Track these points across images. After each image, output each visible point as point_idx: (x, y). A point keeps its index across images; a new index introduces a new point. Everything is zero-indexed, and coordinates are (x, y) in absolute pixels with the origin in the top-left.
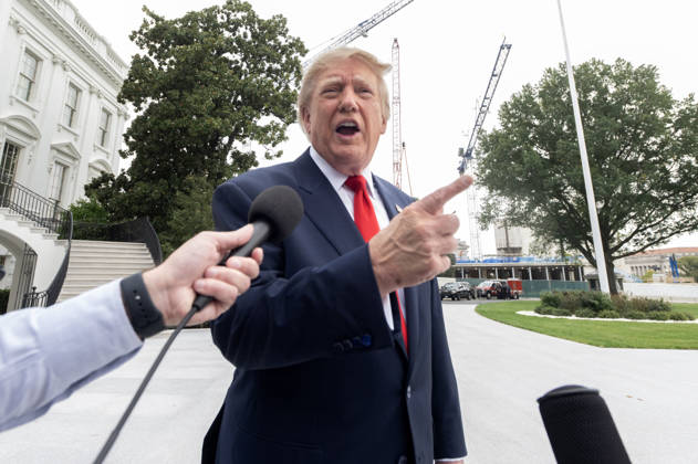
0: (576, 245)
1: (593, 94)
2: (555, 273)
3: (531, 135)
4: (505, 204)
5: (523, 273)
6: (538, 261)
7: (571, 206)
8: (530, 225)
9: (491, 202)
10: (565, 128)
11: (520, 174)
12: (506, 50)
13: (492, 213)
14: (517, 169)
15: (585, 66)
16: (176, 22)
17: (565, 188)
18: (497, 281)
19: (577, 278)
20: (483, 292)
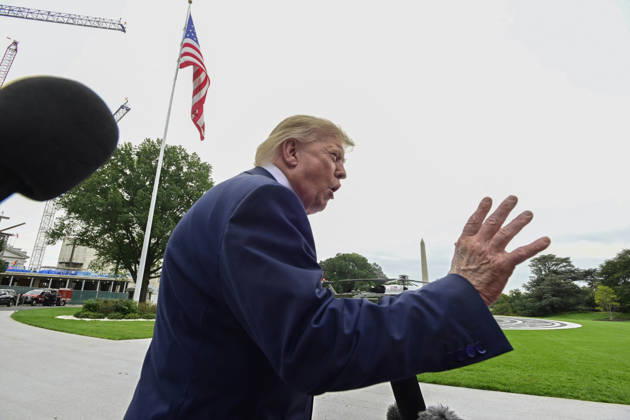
0: (128, 266)
1: (173, 168)
2: (105, 285)
3: (121, 180)
4: (79, 226)
5: (77, 284)
6: (93, 275)
7: (133, 238)
8: (96, 247)
9: (66, 222)
10: (148, 183)
11: (101, 205)
12: (124, 111)
13: (64, 232)
14: (100, 201)
15: (174, 148)
17: (133, 224)
18: (48, 290)
19: (121, 290)
20: (29, 299)
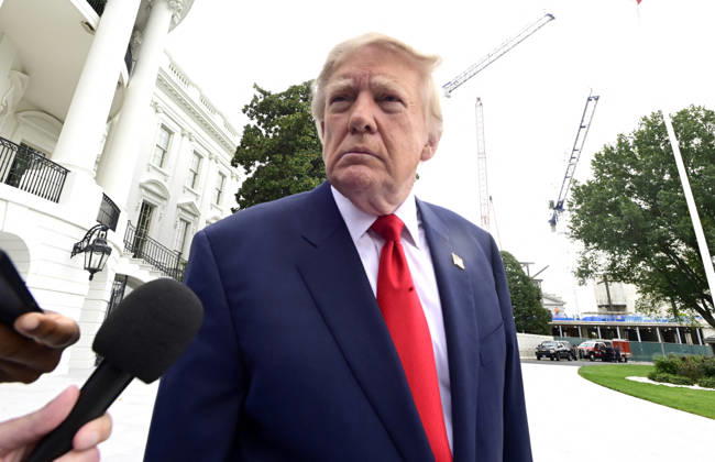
0: (690, 304)
1: (697, 141)
2: (668, 334)
3: (628, 186)
4: (603, 258)
5: (630, 332)
6: (646, 320)
7: (681, 261)
8: (634, 281)
9: (588, 256)
10: (667, 177)
11: (619, 226)
12: (593, 102)
13: (590, 268)
14: (615, 222)
15: (684, 113)
16: (280, 95)
17: (672, 241)
18: (601, 341)
19: (695, 341)
20: (586, 353)
